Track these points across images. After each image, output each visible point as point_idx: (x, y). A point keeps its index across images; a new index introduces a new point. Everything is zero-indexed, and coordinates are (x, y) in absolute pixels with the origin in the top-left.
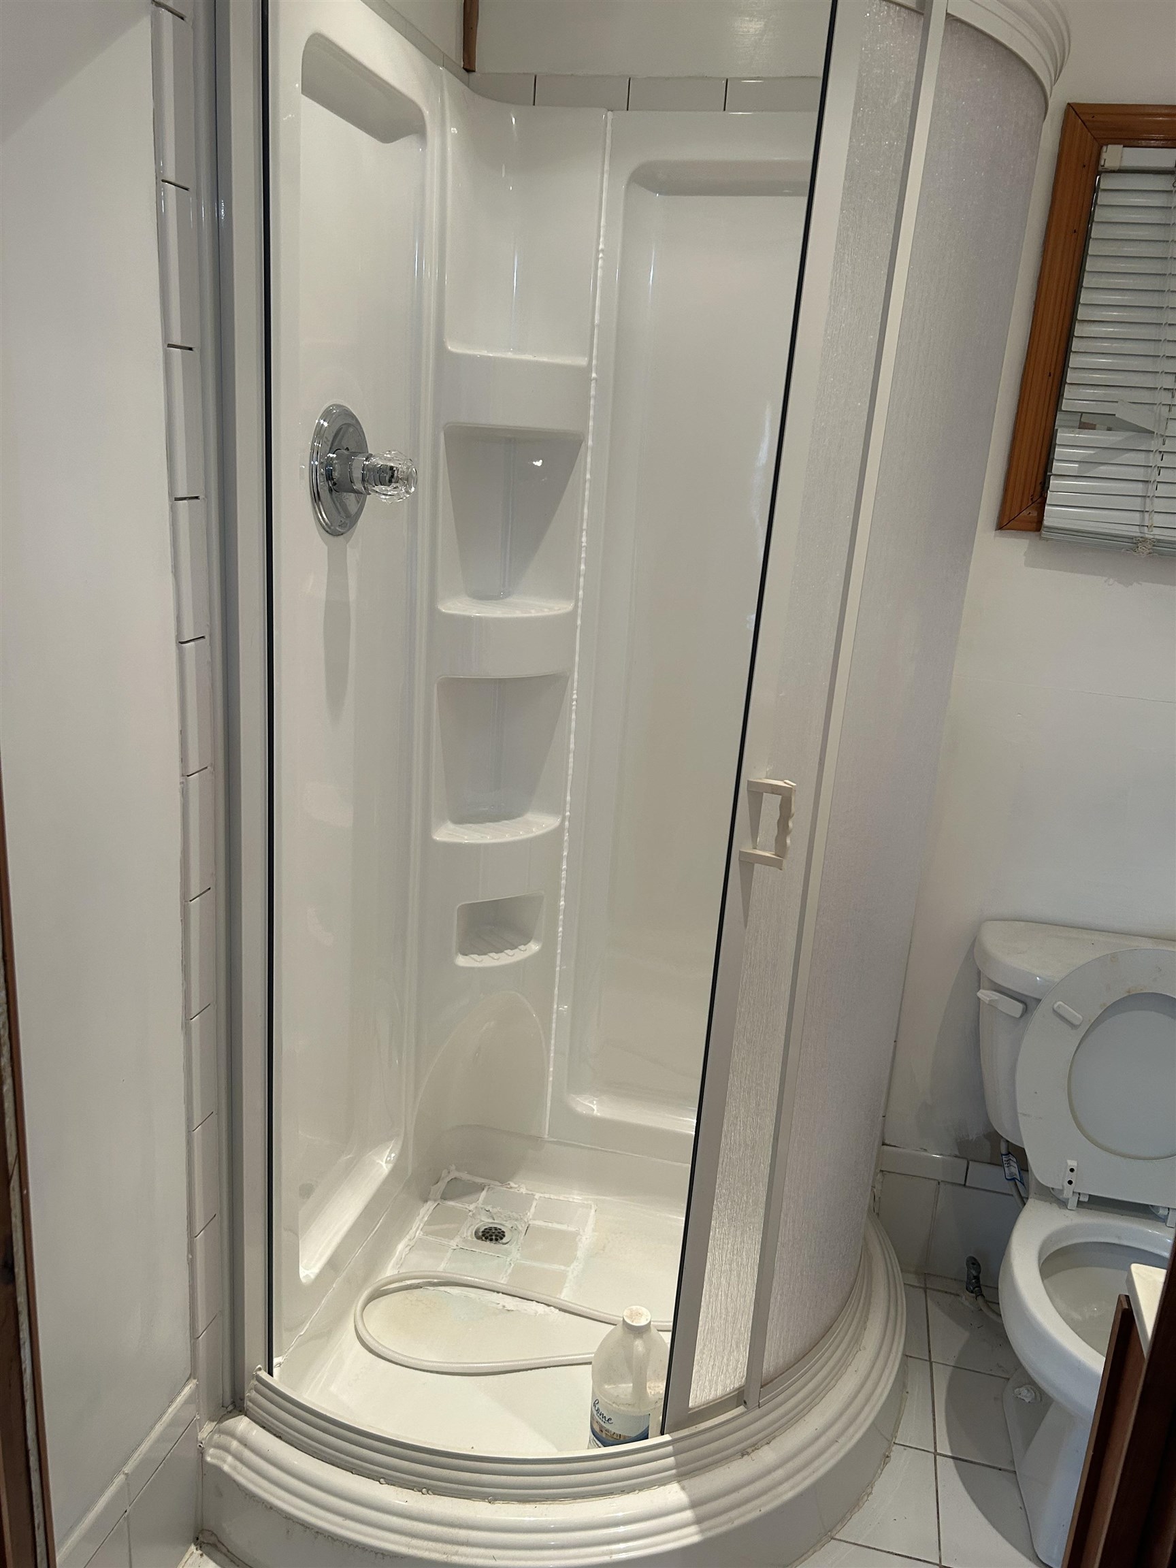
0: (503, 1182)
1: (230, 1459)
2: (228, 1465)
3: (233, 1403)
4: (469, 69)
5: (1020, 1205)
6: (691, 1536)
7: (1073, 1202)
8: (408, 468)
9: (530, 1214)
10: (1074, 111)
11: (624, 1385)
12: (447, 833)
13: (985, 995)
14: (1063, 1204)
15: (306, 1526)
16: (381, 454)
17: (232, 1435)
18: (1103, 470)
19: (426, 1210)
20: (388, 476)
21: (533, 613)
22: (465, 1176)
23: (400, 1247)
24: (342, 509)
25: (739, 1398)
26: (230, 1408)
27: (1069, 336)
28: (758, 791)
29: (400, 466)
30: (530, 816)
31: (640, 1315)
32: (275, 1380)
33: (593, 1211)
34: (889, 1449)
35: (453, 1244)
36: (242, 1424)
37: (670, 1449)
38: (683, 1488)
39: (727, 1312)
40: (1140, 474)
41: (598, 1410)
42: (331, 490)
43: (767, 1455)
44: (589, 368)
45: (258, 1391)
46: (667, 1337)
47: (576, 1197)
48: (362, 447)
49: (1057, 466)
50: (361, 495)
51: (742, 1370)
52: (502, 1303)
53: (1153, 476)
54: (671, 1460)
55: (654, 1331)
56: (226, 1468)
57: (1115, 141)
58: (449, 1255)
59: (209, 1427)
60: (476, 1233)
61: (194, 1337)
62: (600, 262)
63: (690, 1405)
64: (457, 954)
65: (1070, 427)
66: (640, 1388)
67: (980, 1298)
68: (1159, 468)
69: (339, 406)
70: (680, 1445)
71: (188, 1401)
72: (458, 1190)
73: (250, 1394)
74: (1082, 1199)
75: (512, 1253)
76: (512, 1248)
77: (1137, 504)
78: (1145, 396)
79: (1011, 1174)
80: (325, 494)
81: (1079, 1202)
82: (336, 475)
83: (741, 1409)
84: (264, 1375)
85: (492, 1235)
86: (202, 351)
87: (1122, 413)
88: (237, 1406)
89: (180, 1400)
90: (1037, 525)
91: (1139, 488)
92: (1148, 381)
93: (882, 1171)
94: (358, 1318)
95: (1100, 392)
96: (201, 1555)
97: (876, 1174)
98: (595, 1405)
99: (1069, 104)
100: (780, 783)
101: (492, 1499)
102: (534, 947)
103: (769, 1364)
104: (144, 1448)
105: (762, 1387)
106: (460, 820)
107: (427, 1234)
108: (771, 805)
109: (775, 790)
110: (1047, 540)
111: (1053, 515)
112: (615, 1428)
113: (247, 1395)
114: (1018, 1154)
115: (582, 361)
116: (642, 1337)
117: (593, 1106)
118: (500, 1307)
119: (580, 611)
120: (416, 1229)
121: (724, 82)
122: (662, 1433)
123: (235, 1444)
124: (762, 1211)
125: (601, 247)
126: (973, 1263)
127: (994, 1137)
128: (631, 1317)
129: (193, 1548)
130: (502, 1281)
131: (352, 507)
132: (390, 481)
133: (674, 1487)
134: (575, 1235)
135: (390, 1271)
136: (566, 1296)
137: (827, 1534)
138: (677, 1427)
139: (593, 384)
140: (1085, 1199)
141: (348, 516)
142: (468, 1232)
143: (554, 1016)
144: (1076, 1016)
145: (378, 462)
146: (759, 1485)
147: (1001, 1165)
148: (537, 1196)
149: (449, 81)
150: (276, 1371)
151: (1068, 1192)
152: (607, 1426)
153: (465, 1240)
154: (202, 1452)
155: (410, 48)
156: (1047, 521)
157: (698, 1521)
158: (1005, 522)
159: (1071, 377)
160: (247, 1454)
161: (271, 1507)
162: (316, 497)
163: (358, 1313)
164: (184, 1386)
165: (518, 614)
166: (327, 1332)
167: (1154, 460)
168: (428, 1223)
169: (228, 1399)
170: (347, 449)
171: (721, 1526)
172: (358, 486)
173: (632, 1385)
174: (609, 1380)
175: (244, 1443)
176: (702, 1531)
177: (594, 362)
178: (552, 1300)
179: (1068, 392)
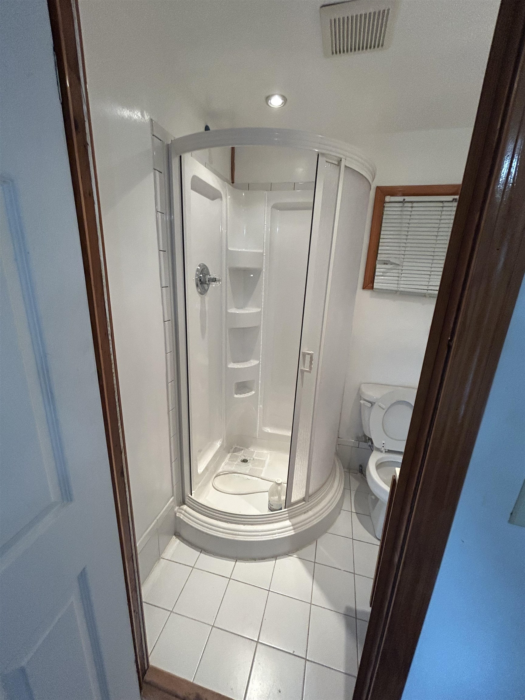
0: (247, 448)
1: (182, 515)
2: (182, 517)
3: (183, 502)
4: (233, 183)
5: (371, 452)
6: (292, 533)
7: (384, 451)
8: (219, 278)
9: (254, 456)
10: (378, 188)
11: (276, 497)
12: (231, 365)
13: (362, 402)
14: (382, 452)
15: (200, 531)
16: (213, 275)
17: (183, 510)
18: (388, 274)
19: (229, 455)
20: (214, 280)
21: (251, 312)
22: (238, 447)
23: (223, 464)
24: (204, 288)
25: (304, 500)
26: (182, 503)
27: (379, 242)
28: (305, 354)
29: (217, 278)
30: (252, 361)
31: (279, 480)
32: (193, 497)
33: (269, 455)
34: (340, 511)
35: (235, 463)
36: (185, 507)
37: (287, 512)
38: (290, 521)
39: (300, 479)
40: (397, 275)
41: (270, 503)
42: (201, 284)
43: (310, 513)
44: (263, 253)
45: (188, 499)
46: (286, 485)
47: (265, 452)
48: (208, 274)
49: (377, 274)
50: (208, 285)
51: (304, 493)
52: (247, 477)
53: (400, 275)
54: (287, 515)
55: (282, 483)
56: (181, 517)
57: (388, 195)
58: (235, 466)
59: (177, 508)
60: (241, 461)
61: (173, 487)
62: (265, 227)
63: (292, 501)
64: (234, 394)
65: (379, 264)
66: (280, 498)
67: (362, 474)
68: (402, 273)
69: (203, 264)
70: (289, 511)
71: (172, 502)
72: (236, 450)
73: (187, 500)
74: (386, 451)
75: (250, 465)
76: (250, 464)
77: (396, 282)
78: (398, 256)
79: (369, 444)
80: (199, 285)
81: (386, 452)
82: (202, 280)
83: (304, 502)
84: (190, 495)
85: (245, 461)
86: (168, 252)
87: (392, 260)
88: (184, 503)
89: (170, 502)
90: (372, 288)
91: (397, 278)
92: (398, 252)
93: (338, 444)
94: (213, 482)
95: (387, 255)
96: (176, 538)
97: (336, 445)
98: (269, 502)
99: (377, 187)
100: (310, 352)
101: (244, 524)
102: (253, 392)
103: (311, 492)
104: (162, 513)
105: (309, 497)
106: (234, 362)
107: (229, 461)
108: (308, 358)
109: (309, 354)
110: (375, 291)
111: (376, 286)
112: (274, 507)
113: (186, 500)
114: (370, 440)
115: (262, 251)
116: (280, 486)
117: (268, 430)
118: (247, 478)
119: (262, 311)
120: (226, 460)
121: (294, 184)
122: (285, 509)
123: (183, 512)
124: (308, 455)
125: (265, 223)
126: (361, 466)
127: (365, 436)
128: (277, 481)
129: (174, 536)
130: (247, 472)
131: (206, 288)
132: (215, 281)
133: (288, 521)
134: (265, 461)
135: (220, 470)
136: (262, 475)
137: (325, 532)
138: (289, 507)
139: (264, 257)
140: (387, 450)
141: (205, 290)
142: (239, 461)
143: (259, 409)
144: (384, 406)
145: (212, 277)
146: (308, 521)
147: (367, 443)
148: (256, 451)
149: (228, 186)
150: (193, 494)
151: (383, 449)
152: (272, 507)
153: (238, 462)
154: (175, 514)
155: (218, 178)
156: (374, 287)
157: (294, 529)
158: (364, 288)
159: (379, 252)
160: (186, 514)
161: (192, 527)
162: (197, 286)
163: (213, 480)
164: (171, 498)
165: (247, 312)
166: (205, 485)
167: (400, 271)
168: (230, 458)
169: (181, 501)
170: (205, 274)
171: (299, 530)
172: (207, 283)
173: (277, 497)
174: (273, 496)
175: (186, 511)
176: (295, 532)
177: (264, 251)
178: (260, 477)
179: (379, 256)
